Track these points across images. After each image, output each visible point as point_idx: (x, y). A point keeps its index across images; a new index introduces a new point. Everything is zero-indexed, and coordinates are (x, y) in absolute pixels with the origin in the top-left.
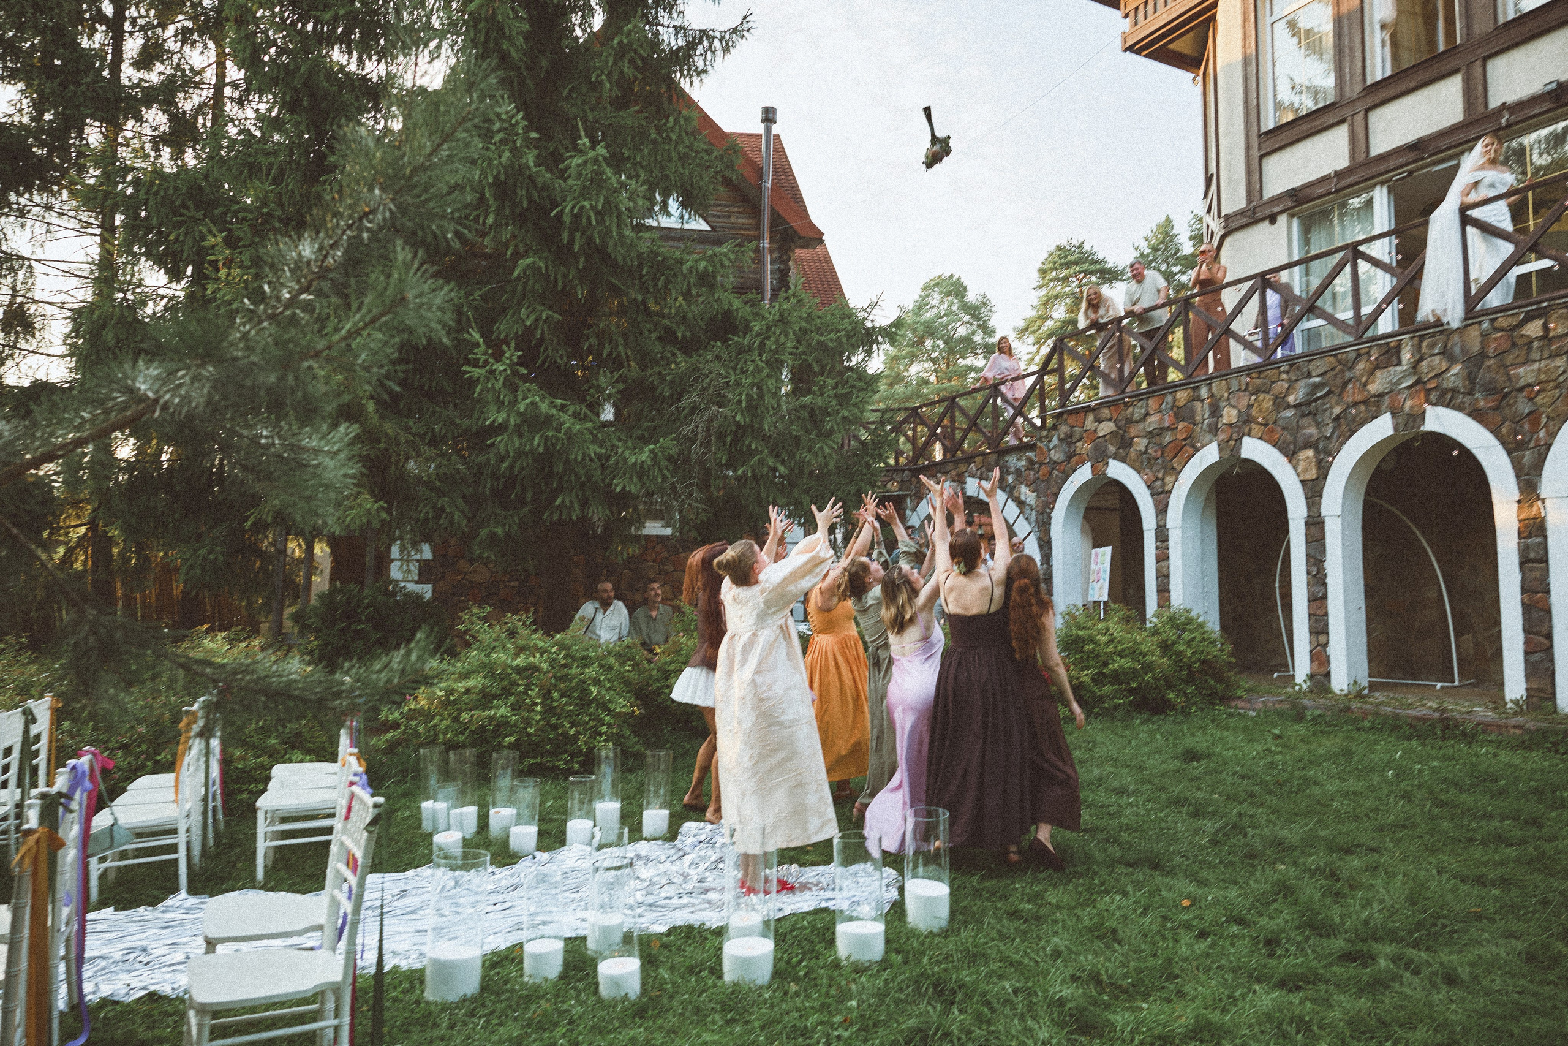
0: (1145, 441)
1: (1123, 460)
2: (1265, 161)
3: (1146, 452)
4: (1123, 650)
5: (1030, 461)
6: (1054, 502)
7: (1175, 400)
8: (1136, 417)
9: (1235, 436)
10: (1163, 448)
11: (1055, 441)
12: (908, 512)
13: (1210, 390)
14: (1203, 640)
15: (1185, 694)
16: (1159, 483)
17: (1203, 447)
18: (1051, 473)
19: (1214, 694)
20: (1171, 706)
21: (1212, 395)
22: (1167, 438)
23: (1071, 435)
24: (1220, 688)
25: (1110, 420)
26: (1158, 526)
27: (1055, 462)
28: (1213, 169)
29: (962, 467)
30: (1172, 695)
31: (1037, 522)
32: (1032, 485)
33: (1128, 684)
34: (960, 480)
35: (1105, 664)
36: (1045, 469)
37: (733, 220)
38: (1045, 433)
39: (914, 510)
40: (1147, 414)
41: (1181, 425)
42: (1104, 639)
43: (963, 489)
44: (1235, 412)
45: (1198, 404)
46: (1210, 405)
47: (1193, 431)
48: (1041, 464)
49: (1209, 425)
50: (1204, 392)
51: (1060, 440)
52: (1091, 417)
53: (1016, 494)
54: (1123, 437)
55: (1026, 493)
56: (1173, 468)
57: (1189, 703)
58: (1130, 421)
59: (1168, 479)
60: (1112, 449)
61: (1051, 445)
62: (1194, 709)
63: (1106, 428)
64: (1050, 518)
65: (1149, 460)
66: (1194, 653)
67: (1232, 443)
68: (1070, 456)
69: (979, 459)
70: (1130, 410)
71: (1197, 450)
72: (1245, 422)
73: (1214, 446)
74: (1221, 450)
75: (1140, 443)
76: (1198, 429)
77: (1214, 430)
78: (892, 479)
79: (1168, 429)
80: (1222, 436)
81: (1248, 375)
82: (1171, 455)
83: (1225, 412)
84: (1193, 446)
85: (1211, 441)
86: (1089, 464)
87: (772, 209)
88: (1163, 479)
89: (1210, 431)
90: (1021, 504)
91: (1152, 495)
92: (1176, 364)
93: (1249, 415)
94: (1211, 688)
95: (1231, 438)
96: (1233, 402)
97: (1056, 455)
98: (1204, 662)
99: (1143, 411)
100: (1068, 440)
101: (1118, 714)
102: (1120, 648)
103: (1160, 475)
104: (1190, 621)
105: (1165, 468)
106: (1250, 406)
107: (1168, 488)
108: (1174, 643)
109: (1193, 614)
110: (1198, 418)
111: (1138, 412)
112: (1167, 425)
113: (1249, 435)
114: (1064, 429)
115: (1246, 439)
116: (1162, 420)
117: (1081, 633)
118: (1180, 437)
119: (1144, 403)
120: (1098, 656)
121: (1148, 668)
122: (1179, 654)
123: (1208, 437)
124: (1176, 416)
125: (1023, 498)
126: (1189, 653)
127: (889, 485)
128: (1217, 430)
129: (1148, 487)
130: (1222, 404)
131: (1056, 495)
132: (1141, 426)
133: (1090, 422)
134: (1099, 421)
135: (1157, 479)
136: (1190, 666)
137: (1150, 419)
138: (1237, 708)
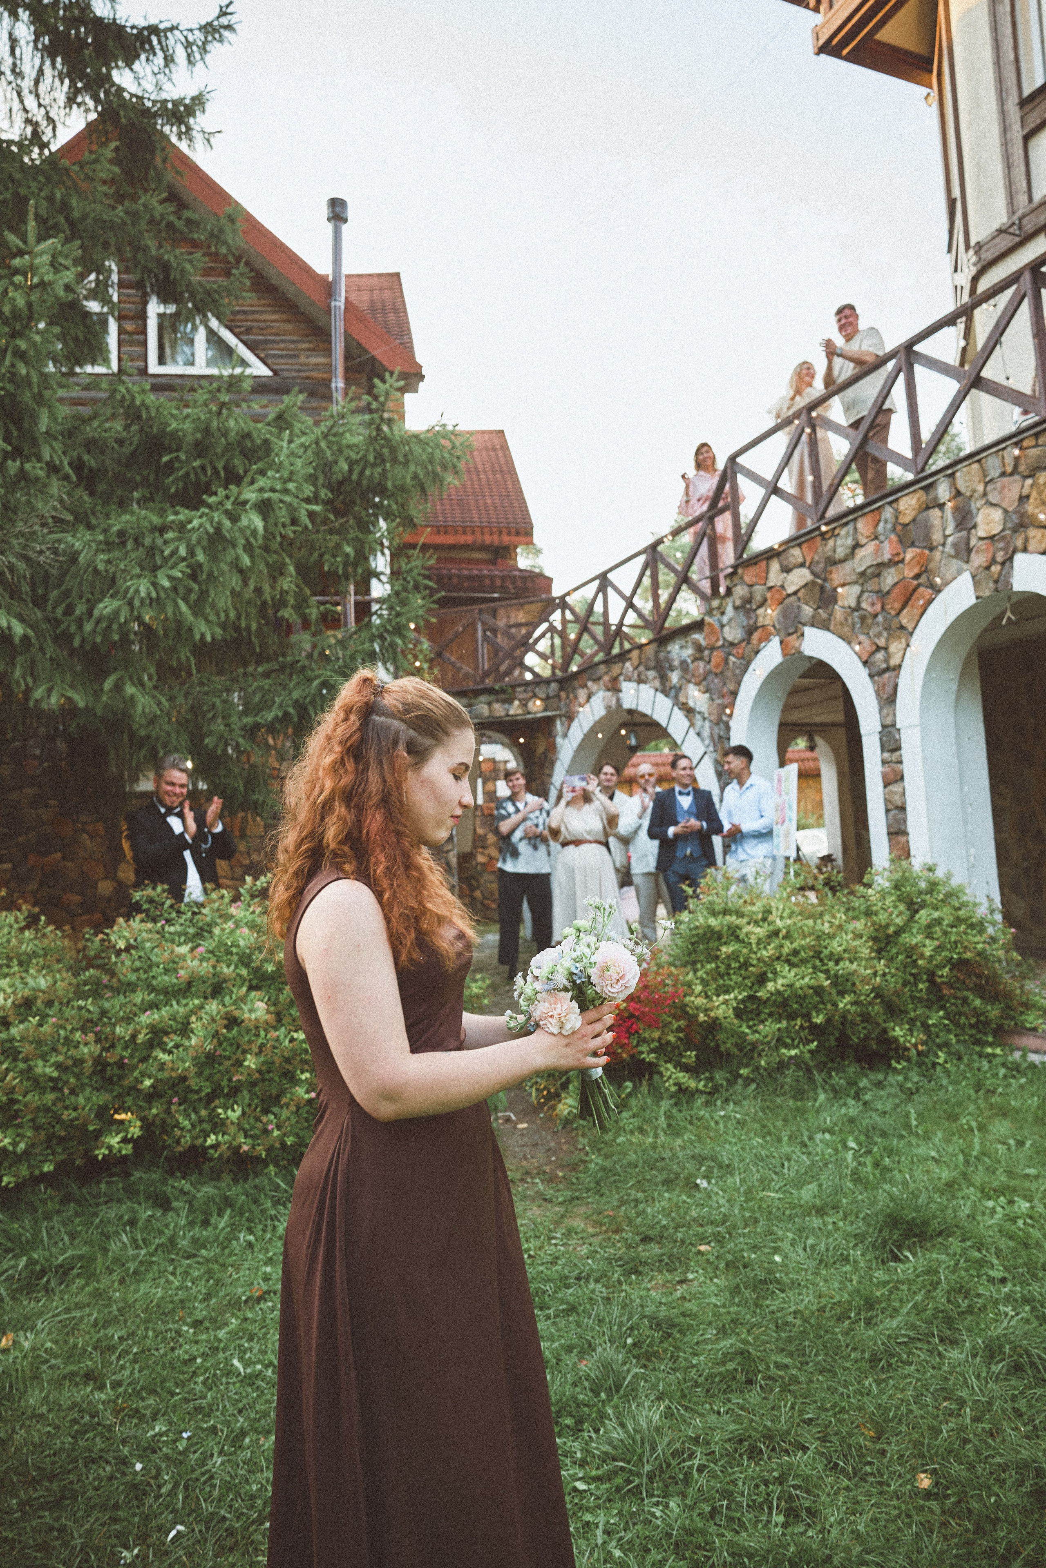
0: (856, 589)
1: (824, 625)
2: (1033, 143)
3: (858, 608)
4: (795, 952)
5: (699, 648)
6: (732, 705)
7: (897, 513)
8: (840, 553)
9: (1000, 557)
10: (883, 595)
11: (730, 611)
12: (559, 740)
13: (953, 485)
14: (958, 921)
15: (925, 1025)
16: (880, 656)
17: (946, 583)
18: (726, 660)
19: (981, 1024)
20: (897, 1050)
21: (958, 493)
22: (890, 578)
23: (748, 600)
24: (994, 1012)
25: (802, 565)
26: (884, 726)
27: (732, 644)
28: (956, 193)
29: (616, 669)
30: (898, 1032)
31: (712, 736)
32: (702, 681)
33: (807, 1016)
34: (614, 688)
35: (762, 980)
36: (717, 656)
37: (303, 359)
38: (715, 603)
39: (565, 735)
40: (857, 546)
41: (910, 554)
42: (760, 931)
43: (618, 700)
44: (997, 515)
45: (936, 512)
46: (956, 509)
47: (930, 560)
48: (713, 649)
49: (955, 545)
50: (943, 491)
51: (736, 608)
52: (775, 566)
53: (682, 699)
54: (822, 588)
55: (696, 696)
56: (902, 628)
57: (932, 1042)
58: (833, 562)
59: (895, 647)
60: (808, 611)
61: (725, 619)
62: (942, 1056)
63: (799, 578)
64: (728, 728)
65: (863, 618)
66: (939, 949)
67: (996, 569)
68: (750, 631)
69: (635, 654)
70: (831, 543)
71: (938, 591)
72: (1015, 530)
73: (965, 582)
74: (977, 583)
75: (848, 595)
76: (937, 555)
77: (964, 552)
78: (535, 696)
79: (893, 563)
80: (979, 560)
81: (1016, 444)
82: (897, 605)
83: (980, 519)
84: (932, 586)
85: (959, 573)
86: (775, 641)
87: (346, 333)
88: (886, 649)
89: (957, 556)
90: (689, 712)
91: (871, 676)
92: (899, 460)
93: (1022, 515)
94: (976, 1013)
95: (993, 561)
96: (993, 498)
97: (733, 633)
98: (961, 965)
99: (850, 542)
100: (746, 607)
101: (789, 1078)
102: (788, 947)
103: (882, 642)
104: (933, 886)
105: (888, 628)
106: (1023, 499)
107: (894, 662)
108: (897, 933)
109: (940, 874)
110: (937, 537)
111: (842, 543)
112: (887, 556)
113: (1025, 550)
114: (740, 591)
115: (1019, 558)
116: (878, 550)
117: (712, 922)
118: (909, 573)
119: (850, 527)
120: (746, 965)
121: (843, 984)
122: (911, 952)
123: (956, 564)
124: (901, 541)
125: (691, 704)
126: (928, 952)
127: (530, 704)
128: (969, 551)
129: (865, 663)
130: (975, 505)
131: (735, 694)
132: (848, 566)
133: (775, 575)
134: (787, 570)
135: (878, 648)
136: (931, 977)
137: (860, 553)
138: (1025, 1051)
